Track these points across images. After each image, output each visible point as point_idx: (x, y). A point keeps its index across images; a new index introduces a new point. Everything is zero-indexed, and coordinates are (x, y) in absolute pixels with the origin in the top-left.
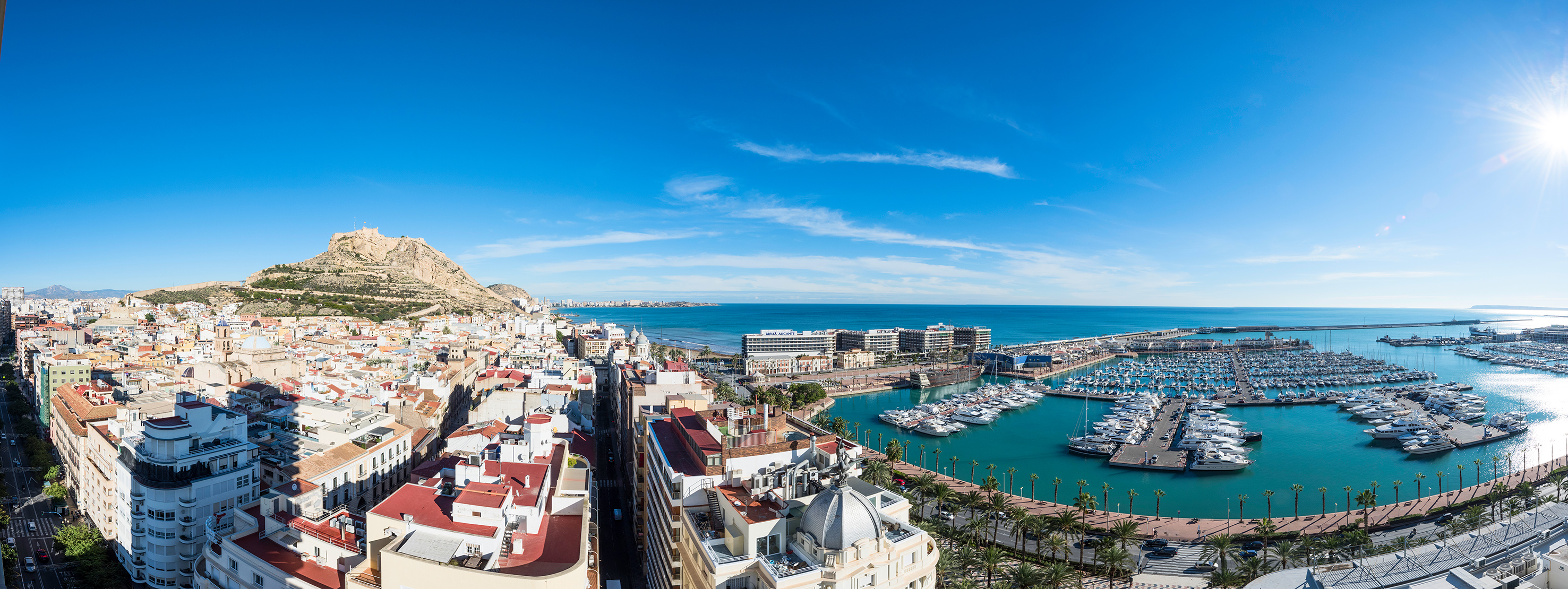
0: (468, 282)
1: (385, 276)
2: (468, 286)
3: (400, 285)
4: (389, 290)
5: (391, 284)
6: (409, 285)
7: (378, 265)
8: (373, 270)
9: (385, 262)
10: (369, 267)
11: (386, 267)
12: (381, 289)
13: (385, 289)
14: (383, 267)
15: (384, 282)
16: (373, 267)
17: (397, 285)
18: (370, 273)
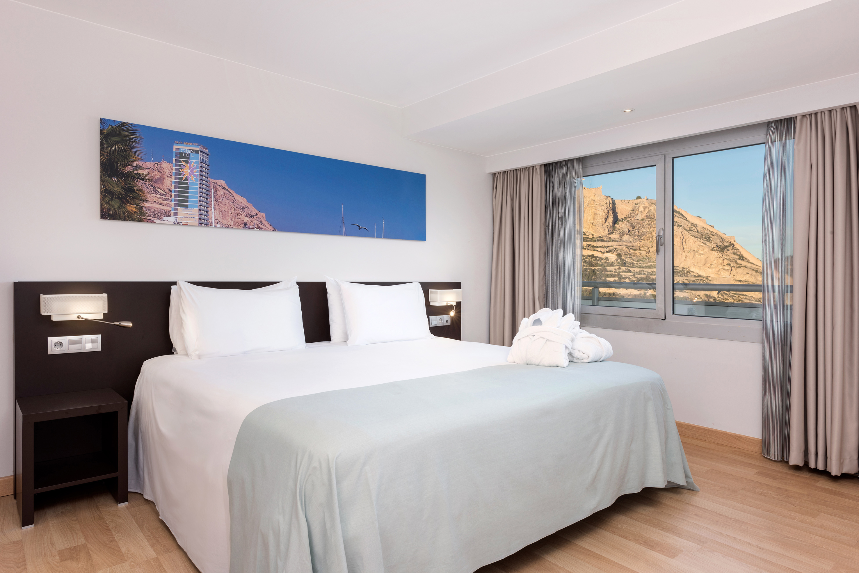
0: (748, 265)
1: (612, 257)
2: (747, 271)
3: (637, 270)
4: (620, 277)
5: (623, 268)
6: (649, 270)
7: (602, 241)
8: (595, 248)
9: (613, 236)
10: (590, 243)
11: (614, 243)
12: (608, 276)
13: (614, 276)
14: (610, 244)
15: (612, 265)
16: (595, 244)
17: (632, 269)
18: (590, 253)
